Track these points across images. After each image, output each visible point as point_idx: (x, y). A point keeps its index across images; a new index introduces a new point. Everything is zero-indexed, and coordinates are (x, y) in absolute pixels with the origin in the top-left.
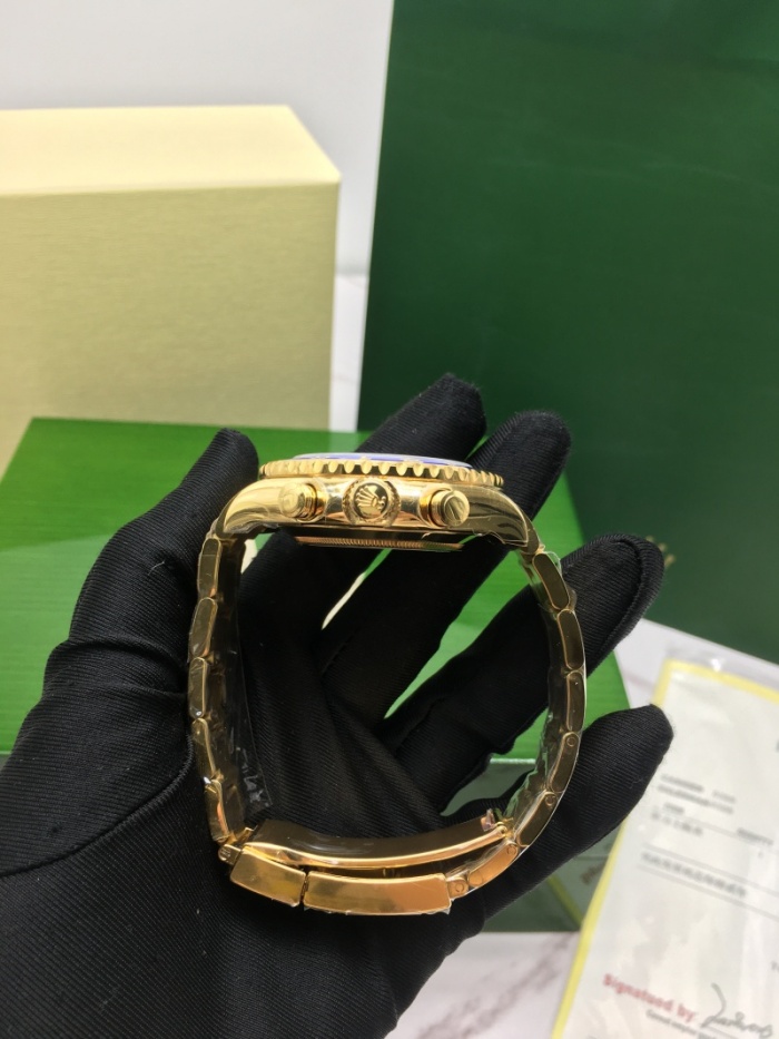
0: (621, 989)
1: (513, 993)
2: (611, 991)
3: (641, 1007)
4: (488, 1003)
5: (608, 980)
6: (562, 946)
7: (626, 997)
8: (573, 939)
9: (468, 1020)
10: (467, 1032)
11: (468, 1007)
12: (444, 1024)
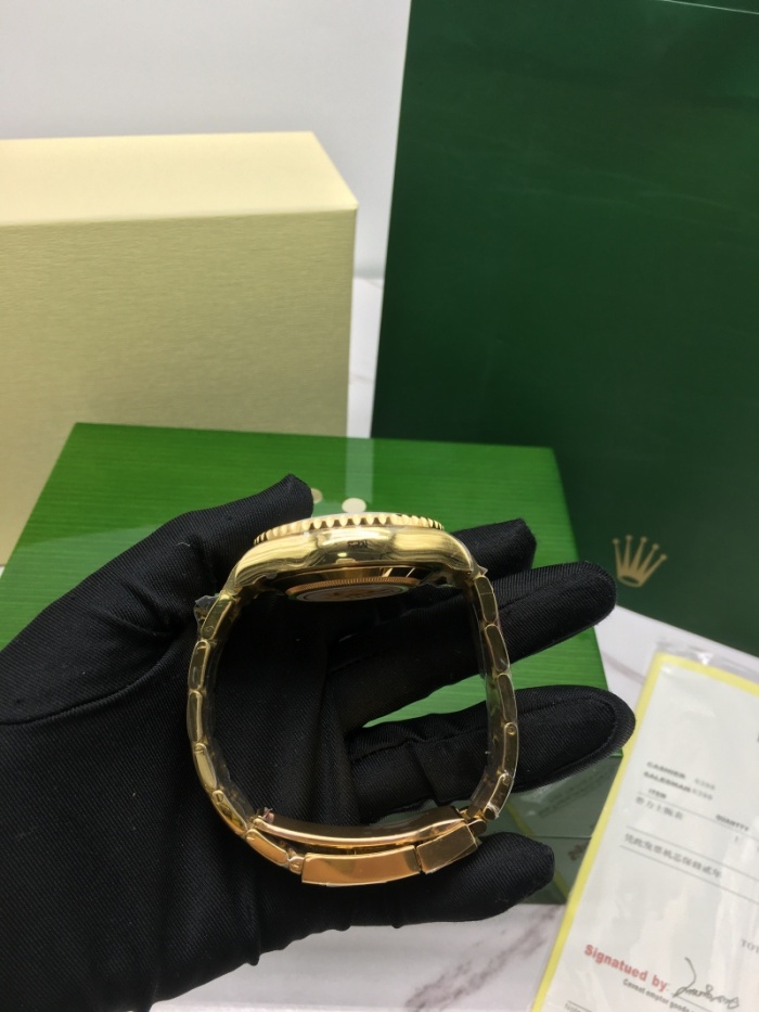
0: (601, 958)
1: (503, 958)
2: (591, 960)
3: (621, 975)
4: (479, 967)
5: (589, 951)
6: (550, 917)
7: (605, 966)
9: (460, 982)
10: (459, 993)
11: (461, 970)
12: (438, 984)
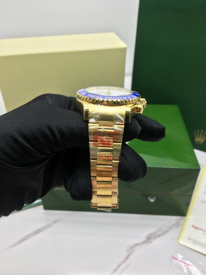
0: (196, 228)
1: (170, 228)
2: (193, 229)
3: (201, 232)
4: (164, 230)
5: (193, 226)
6: (182, 219)
7: (197, 230)
8: (184, 218)
9: (159, 233)
10: (159, 236)
11: (160, 230)
12: (154, 233)
